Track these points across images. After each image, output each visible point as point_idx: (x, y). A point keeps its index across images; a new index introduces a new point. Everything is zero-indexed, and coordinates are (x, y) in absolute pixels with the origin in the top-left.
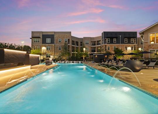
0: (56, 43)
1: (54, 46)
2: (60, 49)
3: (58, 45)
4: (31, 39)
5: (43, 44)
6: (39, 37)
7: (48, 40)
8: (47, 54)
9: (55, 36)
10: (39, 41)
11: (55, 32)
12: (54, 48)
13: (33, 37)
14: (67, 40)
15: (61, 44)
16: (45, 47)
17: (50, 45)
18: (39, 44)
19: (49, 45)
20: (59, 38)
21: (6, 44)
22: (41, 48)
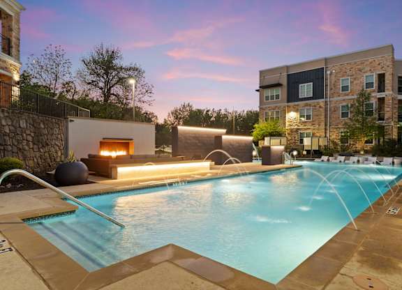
0: (332, 95)
1: (322, 105)
2: (344, 115)
3: (338, 100)
4: (258, 93)
5: (290, 104)
6: (279, 85)
7: (306, 89)
8: (302, 132)
9: (328, 72)
10: (277, 97)
11: (326, 60)
12: (323, 114)
13: (263, 87)
14: (375, 80)
15: (350, 97)
16: (297, 111)
17: (310, 105)
18: (278, 105)
19: (306, 105)
20: (343, 76)
21: (209, 113)
22: (285, 117)
